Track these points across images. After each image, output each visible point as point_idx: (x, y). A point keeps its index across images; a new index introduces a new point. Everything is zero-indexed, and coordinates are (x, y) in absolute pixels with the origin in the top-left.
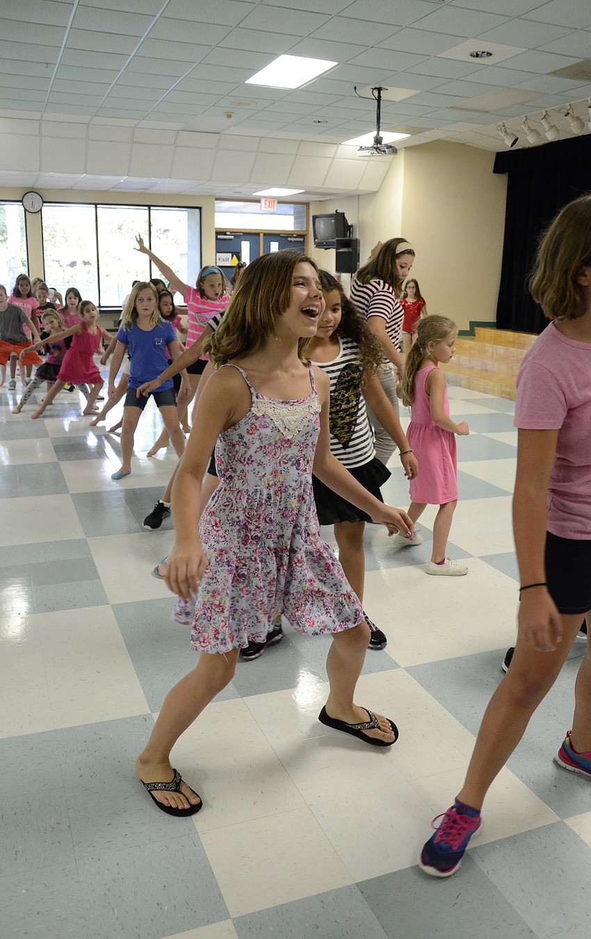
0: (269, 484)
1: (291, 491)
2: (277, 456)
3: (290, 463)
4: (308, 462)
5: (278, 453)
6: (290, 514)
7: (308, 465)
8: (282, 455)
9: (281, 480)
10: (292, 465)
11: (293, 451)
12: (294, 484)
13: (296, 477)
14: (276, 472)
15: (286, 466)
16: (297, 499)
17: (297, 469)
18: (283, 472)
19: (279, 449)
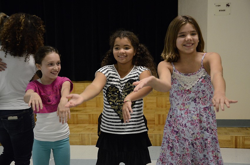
0: (181, 109)
1: (192, 112)
2: (184, 97)
3: (191, 100)
4: (200, 99)
5: (184, 96)
6: (195, 122)
7: (200, 100)
8: (186, 97)
9: (187, 108)
10: (192, 101)
11: (192, 95)
12: (193, 109)
13: (194, 106)
14: (184, 104)
15: (189, 101)
16: (196, 116)
17: (195, 103)
18: (187, 104)
19: (184, 94)
